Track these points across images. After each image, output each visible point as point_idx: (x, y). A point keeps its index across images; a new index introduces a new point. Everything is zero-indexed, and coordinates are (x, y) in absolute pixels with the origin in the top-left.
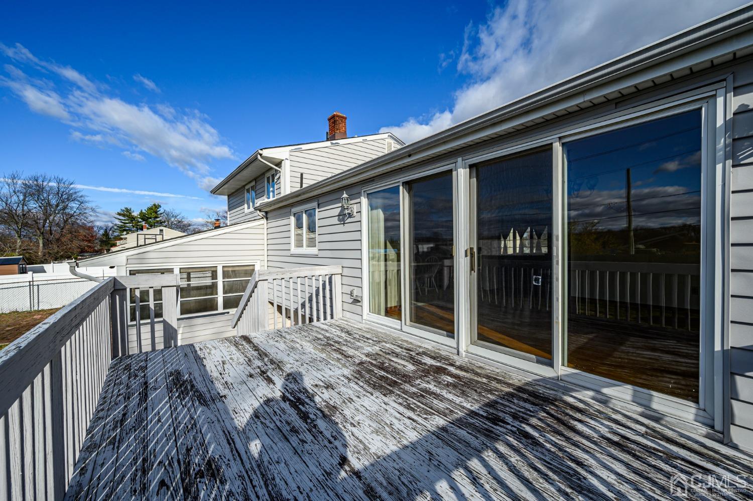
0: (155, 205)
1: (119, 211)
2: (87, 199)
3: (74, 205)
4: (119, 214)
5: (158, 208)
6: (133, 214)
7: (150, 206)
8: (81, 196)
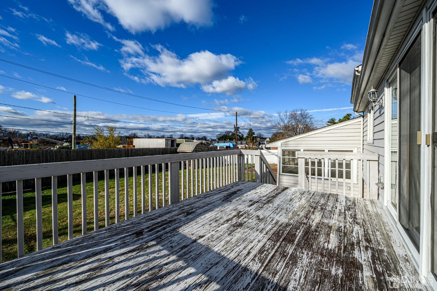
0: (348, 114)
1: (328, 120)
2: (313, 116)
3: (308, 120)
4: (329, 122)
5: (350, 116)
6: (335, 121)
7: (345, 115)
8: (311, 116)
